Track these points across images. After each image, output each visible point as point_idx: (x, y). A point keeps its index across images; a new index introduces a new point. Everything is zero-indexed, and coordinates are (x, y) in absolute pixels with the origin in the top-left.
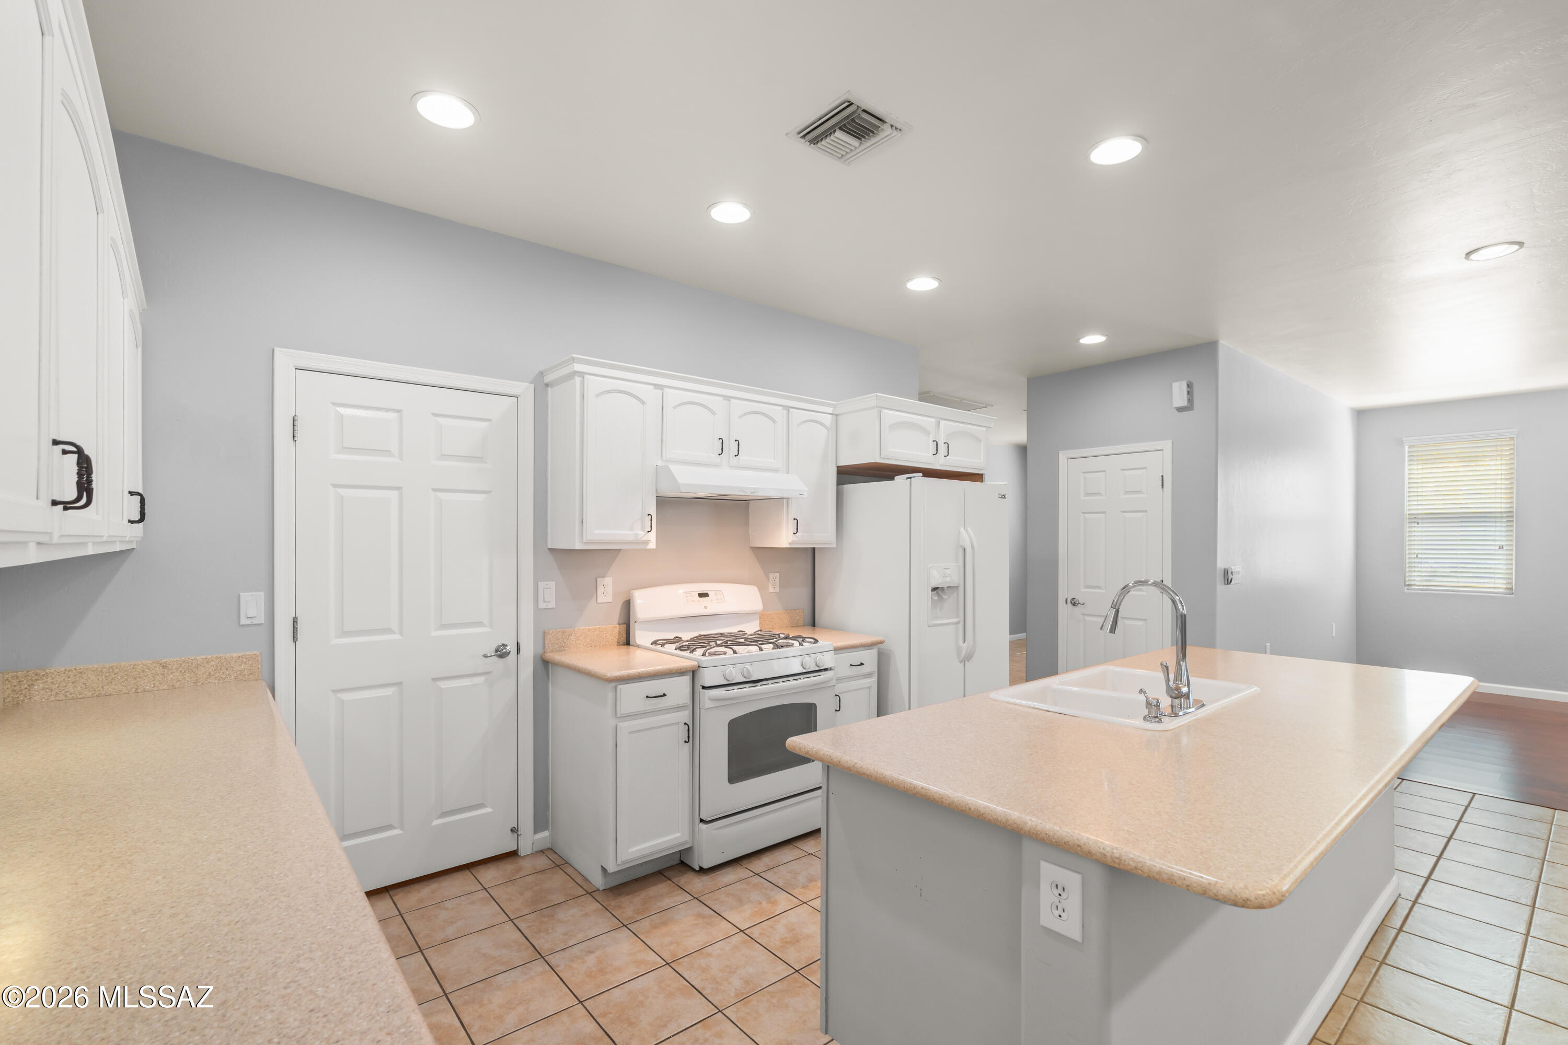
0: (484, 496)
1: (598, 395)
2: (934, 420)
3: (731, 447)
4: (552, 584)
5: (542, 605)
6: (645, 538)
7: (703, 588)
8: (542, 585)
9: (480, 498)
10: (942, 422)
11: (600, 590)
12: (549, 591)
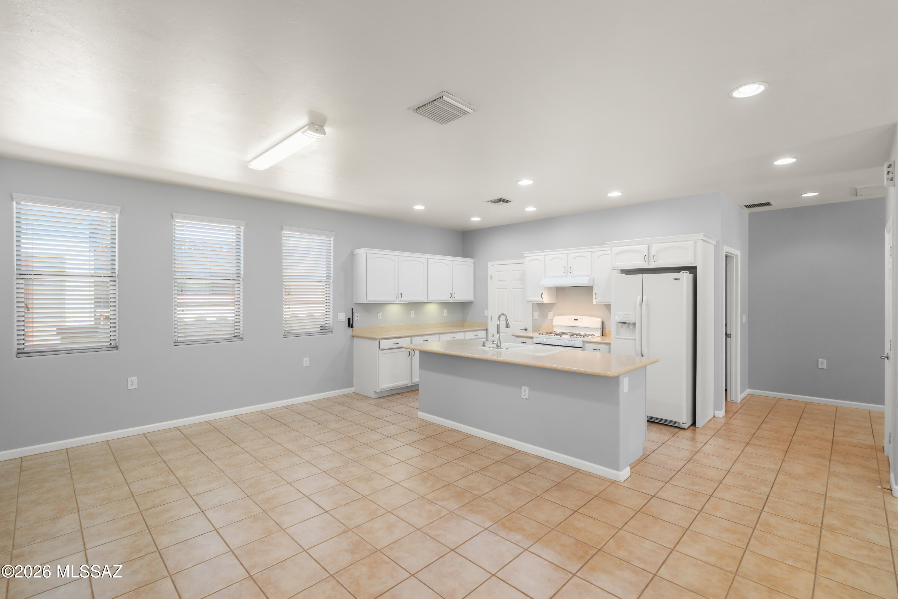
0: (522, 289)
1: (529, 262)
2: (646, 245)
3: (567, 270)
4: (537, 313)
5: (534, 318)
6: (541, 300)
7: (576, 317)
8: (534, 313)
9: (521, 290)
10: (654, 245)
11: (549, 315)
12: (536, 314)
